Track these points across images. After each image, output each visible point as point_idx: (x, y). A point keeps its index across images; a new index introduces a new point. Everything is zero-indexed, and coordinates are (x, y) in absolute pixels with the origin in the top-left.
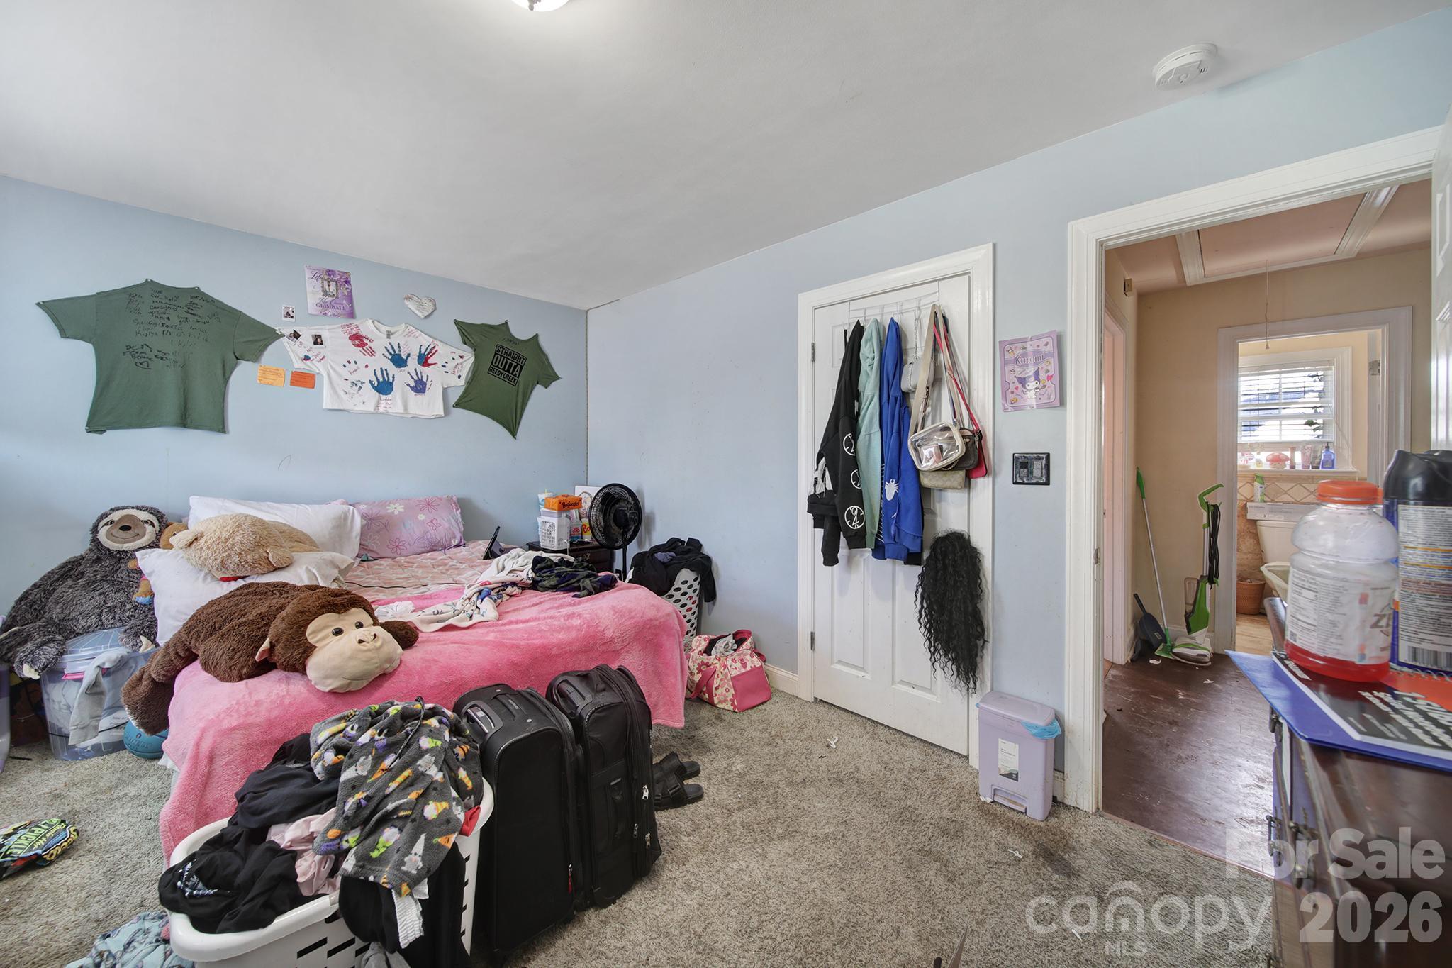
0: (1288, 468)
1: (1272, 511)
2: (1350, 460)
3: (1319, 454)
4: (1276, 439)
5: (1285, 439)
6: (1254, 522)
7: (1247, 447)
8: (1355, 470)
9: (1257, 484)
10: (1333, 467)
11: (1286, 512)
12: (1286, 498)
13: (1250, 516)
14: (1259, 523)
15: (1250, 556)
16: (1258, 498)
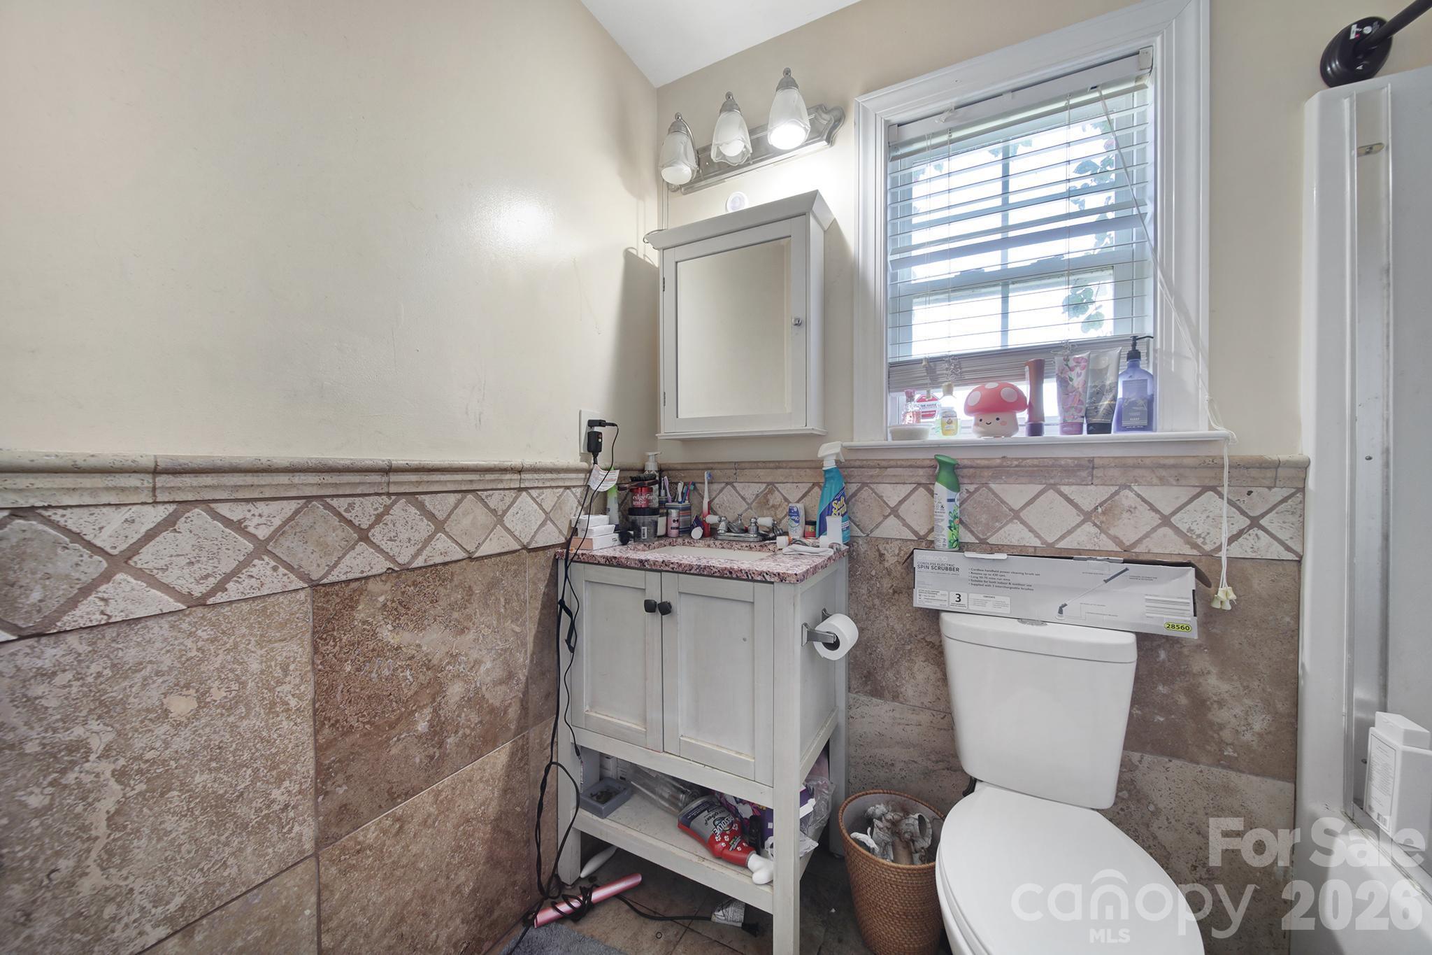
0: (1022, 433)
1: (977, 582)
2: (1204, 396)
3: (1109, 381)
4: (992, 343)
5: (1017, 340)
6: (934, 616)
7: (920, 371)
8: (1221, 431)
9: (940, 489)
10: (1148, 427)
11: (1018, 586)
12: (1014, 534)
13: (921, 599)
14: (944, 616)
15: (925, 717)
16: (944, 536)
